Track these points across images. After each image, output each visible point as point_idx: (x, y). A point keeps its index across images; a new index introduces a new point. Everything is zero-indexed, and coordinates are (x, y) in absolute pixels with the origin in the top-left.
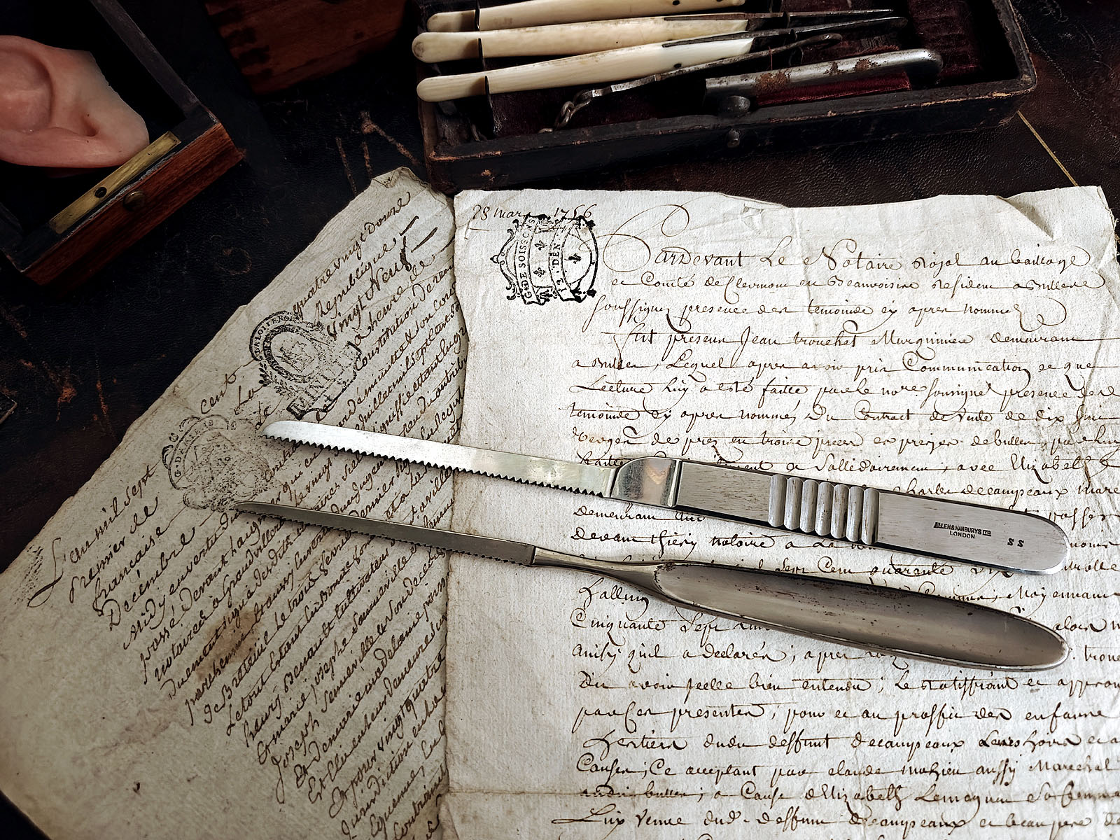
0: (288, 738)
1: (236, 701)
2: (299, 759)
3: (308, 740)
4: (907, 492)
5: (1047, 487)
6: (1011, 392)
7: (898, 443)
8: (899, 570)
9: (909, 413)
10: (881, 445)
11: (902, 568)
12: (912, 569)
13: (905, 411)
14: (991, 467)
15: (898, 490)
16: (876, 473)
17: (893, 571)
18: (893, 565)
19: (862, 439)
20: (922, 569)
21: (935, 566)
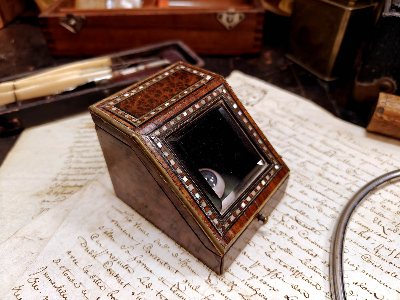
4: (319, 202)
5: (385, 236)
6: (389, 201)
7: (326, 188)
8: (297, 221)
9: (337, 183)
10: (319, 185)
11: (299, 221)
12: (303, 224)
13: (337, 182)
14: (363, 216)
15: (316, 200)
16: (311, 191)
17: (294, 219)
18: (295, 218)
19: (313, 180)
20: (307, 226)
21: (313, 229)
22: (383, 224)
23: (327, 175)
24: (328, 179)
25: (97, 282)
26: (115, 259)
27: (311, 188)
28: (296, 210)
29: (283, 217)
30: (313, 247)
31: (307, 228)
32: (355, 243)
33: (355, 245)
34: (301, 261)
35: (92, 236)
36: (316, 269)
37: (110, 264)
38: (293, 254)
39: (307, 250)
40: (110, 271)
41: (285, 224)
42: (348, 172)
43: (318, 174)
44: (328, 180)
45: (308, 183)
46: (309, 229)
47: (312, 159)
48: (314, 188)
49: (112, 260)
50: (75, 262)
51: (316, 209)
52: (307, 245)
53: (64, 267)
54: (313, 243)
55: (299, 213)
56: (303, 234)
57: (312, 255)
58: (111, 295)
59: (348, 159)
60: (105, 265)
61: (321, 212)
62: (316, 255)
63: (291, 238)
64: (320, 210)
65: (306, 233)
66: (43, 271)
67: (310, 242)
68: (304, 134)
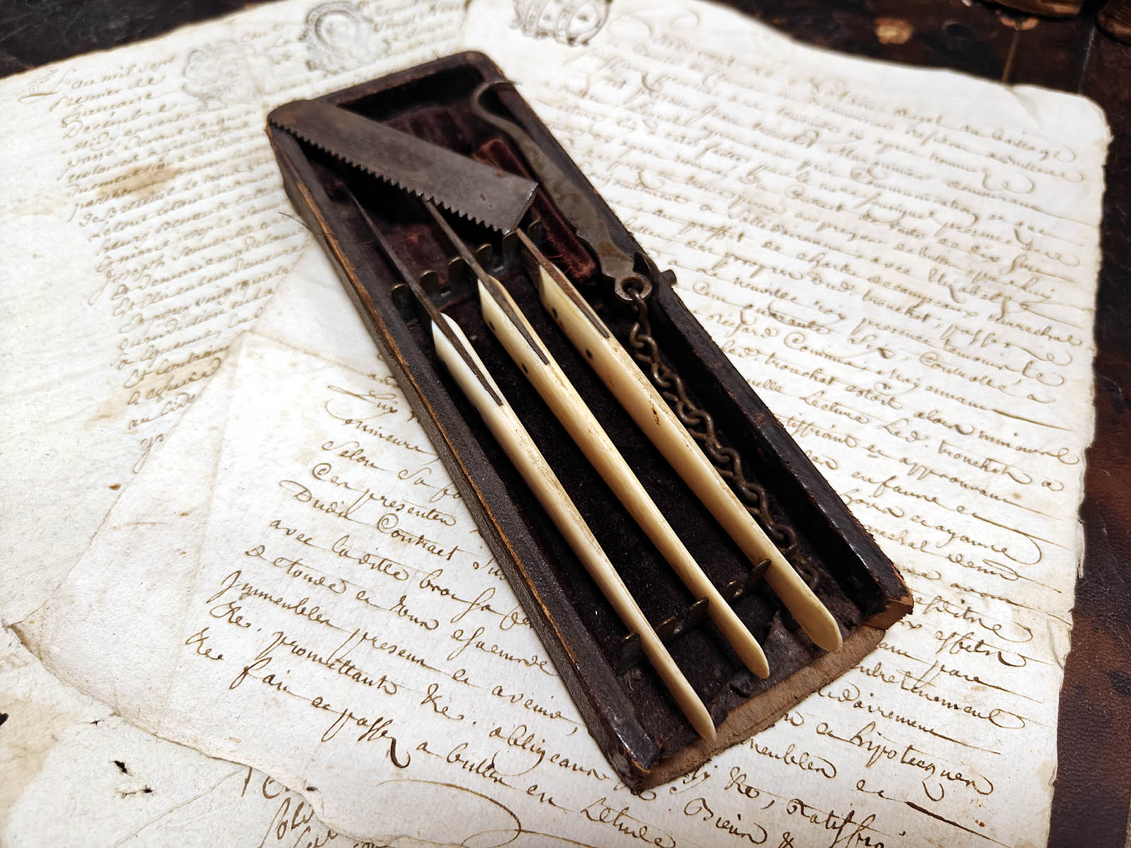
0: (131, 264)
1: (112, 222)
2: (129, 282)
3: (146, 272)
4: (811, 261)
5: (957, 305)
6: (952, 226)
7: (818, 224)
8: (774, 315)
9: (840, 208)
10: (801, 220)
11: (778, 314)
12: (788, 318)
13: (837, 205)
14: (907, 272)
15: (802, 256)
16: (786, 237)
17: (767, 313)
18: (769, 309)
19: (784, 210)
20: (797, 321)
21: (812, 324)
22: (949, 279)
23: (812, 191)
24: (816, 201)
25: (382, 567)
26: (398, 505)
27: (786, 233)
28: (766, 291)
29: (742, 313)
30: (822, 362)
31: (799, 325)
32: (902, 332)
33: (904, 337)
34: (804, 399)
35: (313, 471)
36: (838, 407)
37: (392, 520)
38: (784, 390)
39: (811, 373)
40: (399, 535)
41: (751, 328)
42: (855, 176)
43: (792, 195)
44: (817, 204)
45: (776, 221)
46: (804, 326)
47: (769, 159)
48: (791, 229)
49: (393, 510)
50: (303, 539)
51: (808, 279)
52: (809, 362)
53: (283, 559)
54: (820, 355)
55: (774, 297)
56: (795, 340)
57: (823, 380)
58: (429, 583)
59: (849, 146)
60: (380, 526)
61: (821, 281)
62: (832, 379)
63: (773, 355)
64: (816, 279)
65: (801, 338)
66: (235, 584)
67: (813, 355)
68: (734, 99)
